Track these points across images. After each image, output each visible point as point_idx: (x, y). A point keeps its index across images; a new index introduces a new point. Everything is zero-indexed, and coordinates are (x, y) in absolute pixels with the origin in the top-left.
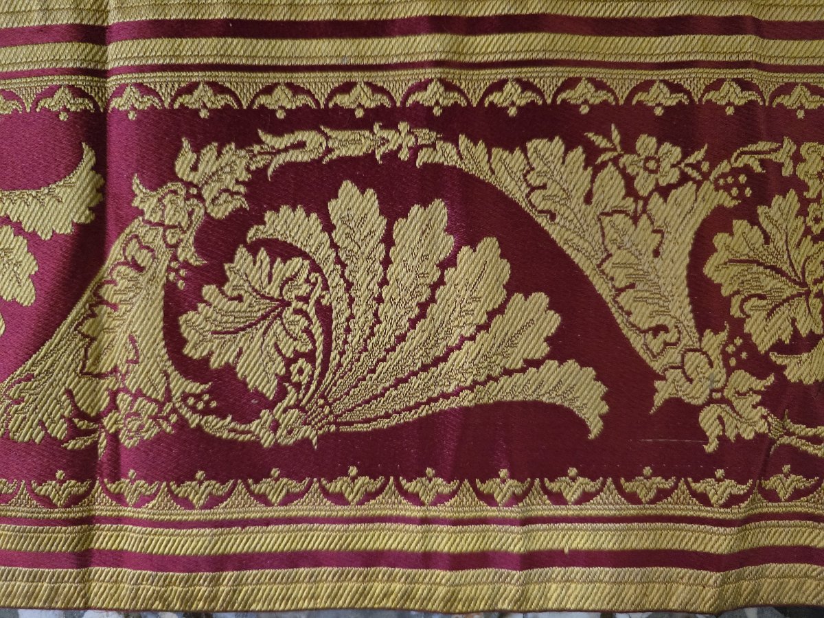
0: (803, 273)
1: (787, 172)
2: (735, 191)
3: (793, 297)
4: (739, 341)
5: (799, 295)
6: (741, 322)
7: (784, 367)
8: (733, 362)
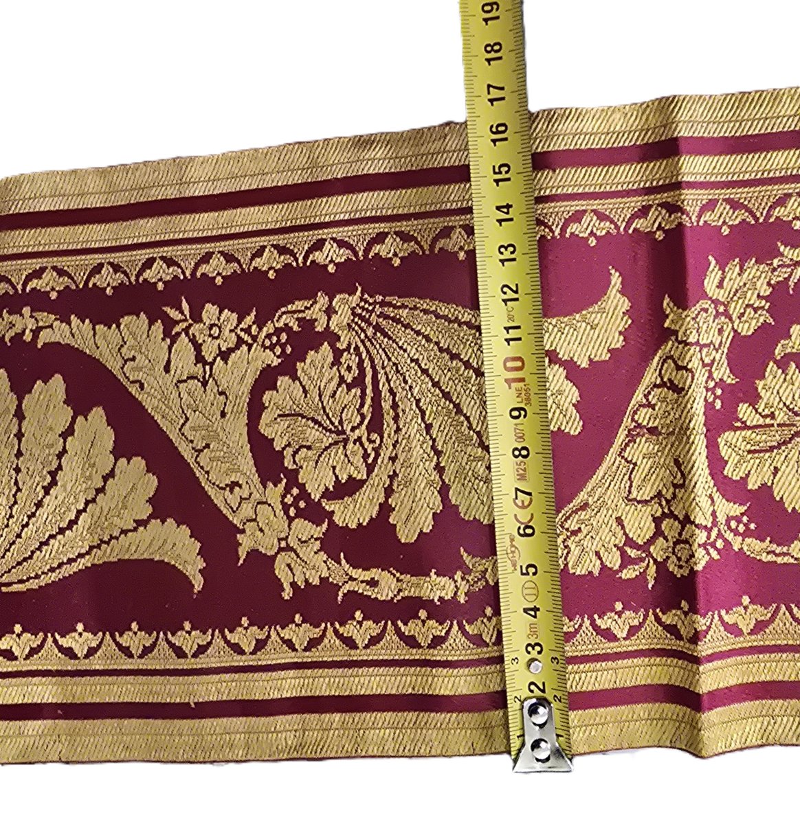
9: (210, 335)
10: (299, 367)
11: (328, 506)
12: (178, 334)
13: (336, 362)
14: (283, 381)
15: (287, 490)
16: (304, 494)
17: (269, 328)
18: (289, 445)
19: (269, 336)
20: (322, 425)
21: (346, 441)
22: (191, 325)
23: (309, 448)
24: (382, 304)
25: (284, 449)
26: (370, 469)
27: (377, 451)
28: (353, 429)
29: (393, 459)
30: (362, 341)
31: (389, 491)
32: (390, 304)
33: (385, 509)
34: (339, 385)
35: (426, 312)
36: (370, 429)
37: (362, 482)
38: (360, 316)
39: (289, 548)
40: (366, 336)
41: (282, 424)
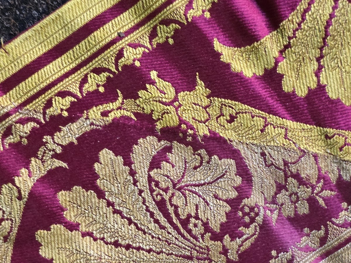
9: (296, 194)
10: (228, 208)
11: (164, 143)
12: (318, 182)
13: (206, 225)
14: (234, 194)
15: (195, 136)
16: (182, 141)
17: (259, 219)
18: (208, 162)
19: (257, 214)
20: (195, 185)
21: (174, 185)
22: (313, 193)
23: (195, 168)
25: (210, 158)
26: (150, 179)
27: (152, 191)
28: (173, 195)
29: (141, 192)
30: (195, 245)
31: (132, 173)
33: (128, 162)
34: (197, 214)
36: (163, 201)
37: (151, 168)
38: (204, 259)
39: (171, 103)
40: (195, 249)
41: (221, 171)
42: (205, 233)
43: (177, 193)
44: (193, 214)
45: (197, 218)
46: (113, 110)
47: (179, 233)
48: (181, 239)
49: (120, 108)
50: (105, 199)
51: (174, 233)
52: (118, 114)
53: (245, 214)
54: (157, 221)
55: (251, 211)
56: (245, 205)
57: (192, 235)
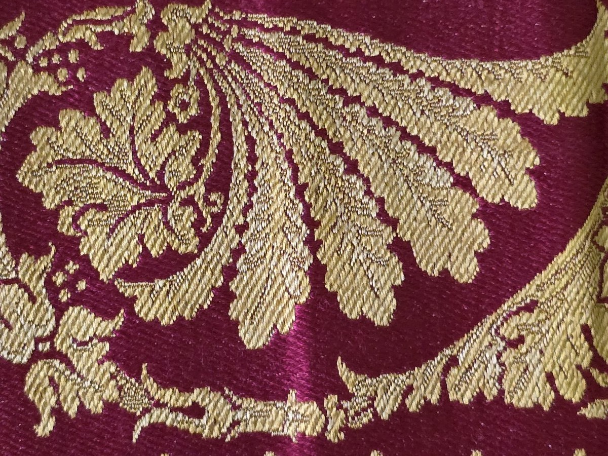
0: (160, 175)
1: (137, 47)
2: (63, 74)
3: (139, 206)
4: (72, 267)
5: (150, 203)
6: (75, 242)
7: (134, 299)
8: (64, 296)
10: (98, 98)
11: (127, 289)
13: (163, 95)
14: (70, 116)
15: (58, 265)
16: (88, 271)
18: (68, 202)
19: (47, 54)
20: (128, 177)
21: (166, 202)
23: (102, 207)
24: (243, 23)
25: (59, 207)
26: (205, 240)
27: (217, 219)
28: (182, 187)
29: (241, 229)
30: (209, 71)
31: (230, 272)
32: (254, 25)
33: (224, 296)
34: (165, 124)
35: (310, 38)
36: (209, 188)
37: (190, 258)
38: (207, 37)
39: (53, 354)
40: (216, 66)
41: (58, 172)
42: (176, 81)
43: (172, 184)
44: (172, 128)
45: (170, 118)
46: (174, 410)
47: (226, 113)
48: (231, 100)
49: (159, 405)
50: (315, 259)
51: (236, 118)
52: (170, 396)
53: (73, 69)
54: (252, 159)
55: (57, 67)
56: (60, 84)
57: (205, 93)
